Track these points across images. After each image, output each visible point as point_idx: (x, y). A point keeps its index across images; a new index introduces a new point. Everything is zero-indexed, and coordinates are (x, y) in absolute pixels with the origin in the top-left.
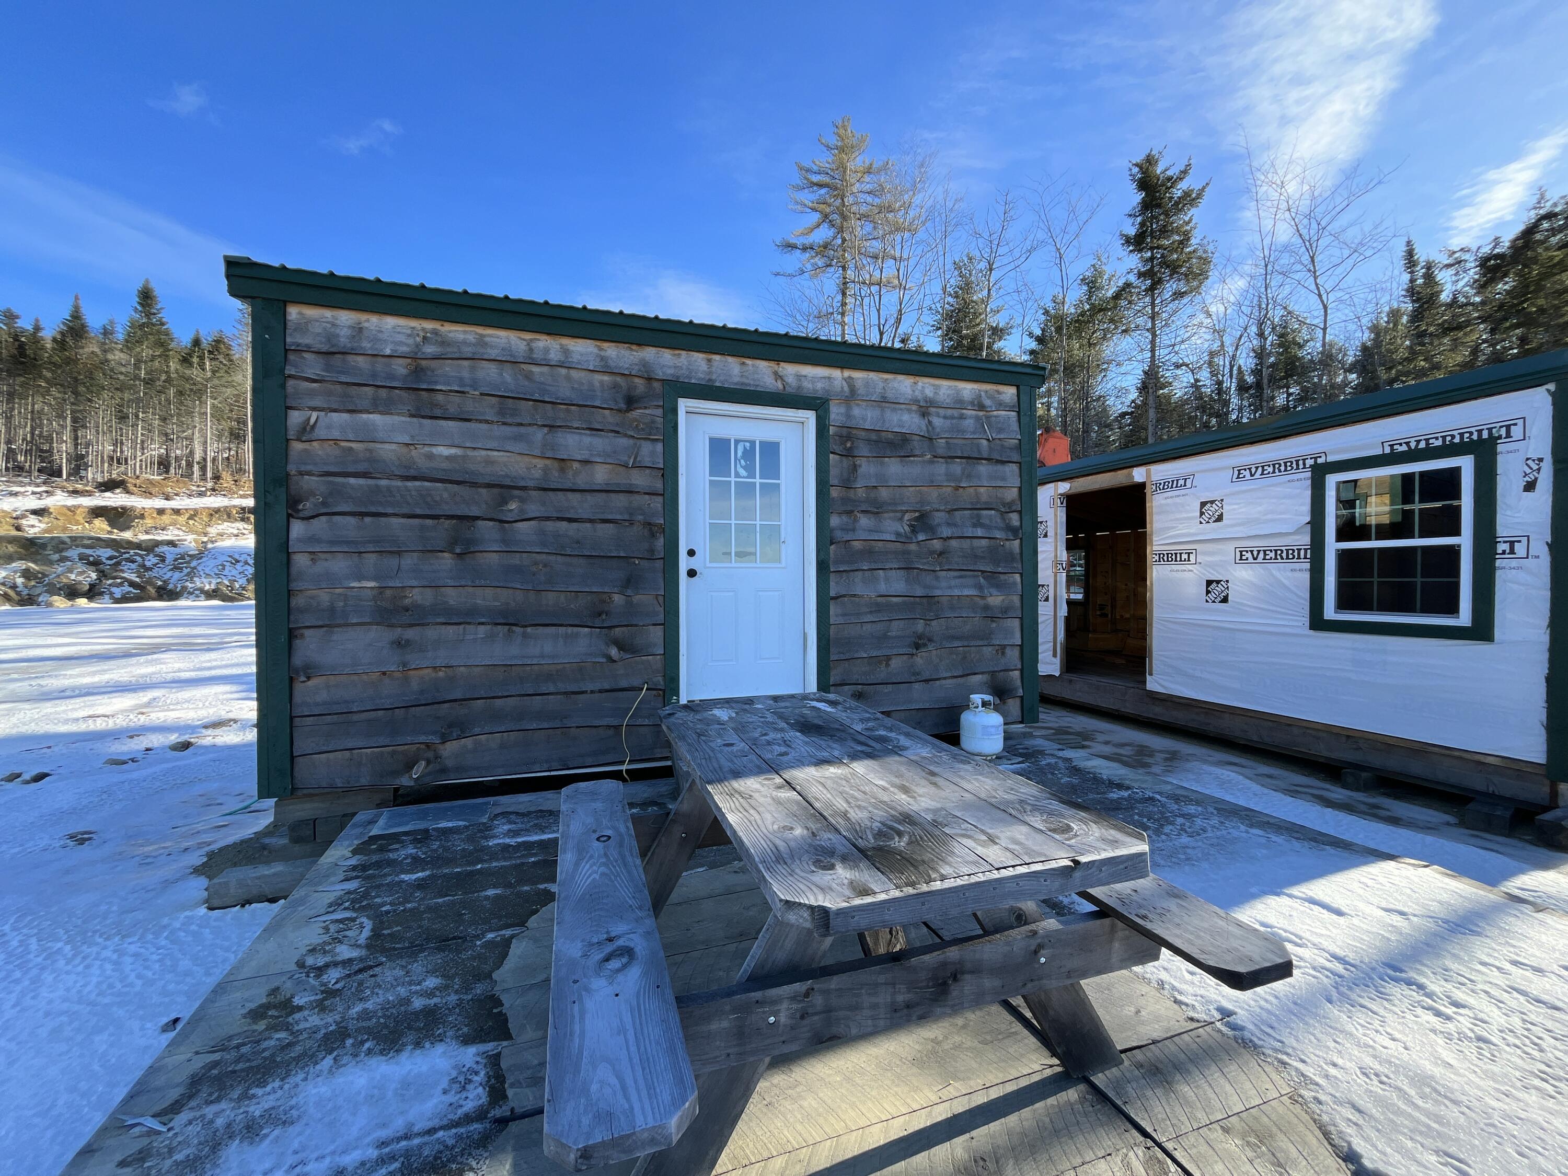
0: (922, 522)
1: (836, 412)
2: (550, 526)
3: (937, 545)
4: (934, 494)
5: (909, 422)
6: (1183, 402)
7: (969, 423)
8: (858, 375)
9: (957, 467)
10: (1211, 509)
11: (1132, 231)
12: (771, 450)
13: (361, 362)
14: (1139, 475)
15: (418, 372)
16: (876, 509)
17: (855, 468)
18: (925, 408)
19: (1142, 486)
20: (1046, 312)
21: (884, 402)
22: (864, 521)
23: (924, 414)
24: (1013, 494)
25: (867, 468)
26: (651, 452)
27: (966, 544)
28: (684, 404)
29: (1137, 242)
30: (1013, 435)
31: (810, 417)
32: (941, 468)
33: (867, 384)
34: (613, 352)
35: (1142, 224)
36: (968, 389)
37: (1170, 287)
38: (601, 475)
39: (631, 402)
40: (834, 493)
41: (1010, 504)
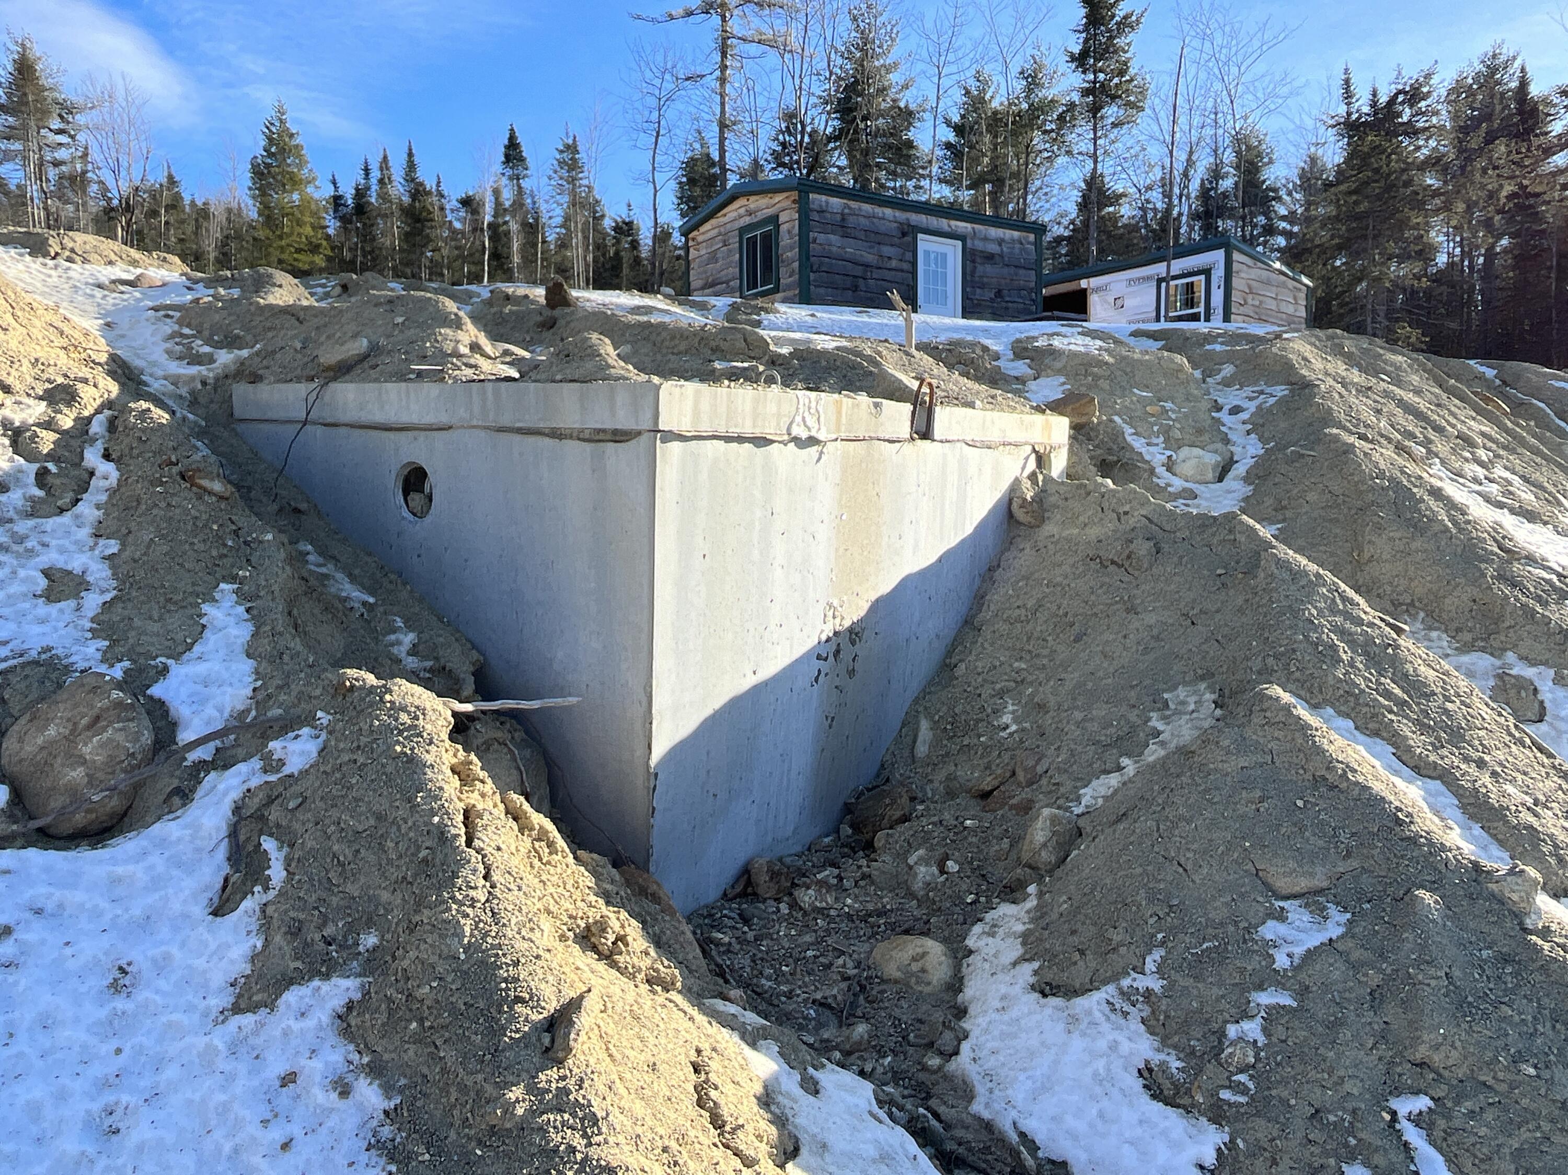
0: (999, 293)
1: (969, 242)
2: (879, 283)
3: (1004, 304)
4: (1003, 281)
5: (993, 248)
6: (1132, 228)
7: (1017, 251)
8: (976, 226)
9: (1012, 270)
10: (1119, 302)
11: (1076, 49)
12: (944, 256)
13: (828, 215)
14: (1084, 283)
15: (843, 220)
16: (982, 286)
17: (975, 267)
18: (1000, 242)
19: (1085, 290)
20: (968, 93)
21: (985, 239)
22: (978, 291)
23: (1000, 245)
24: (1033, 285)
25: (980, 268)
26: (909, 256)
27: (1015, 305)
28: (920, 236)
29: (1080, 60)
30: (1033, 256)
31: (959, 243)
32: (1006, 270)
33: (980, 231)
34: (898, 214)
35: (1086, 41)
36: (1016, 234)
37: (1111, 112)
38: (894, 263)
39: (904, 234)
40: (968, 278)
41: (1032, 289)
